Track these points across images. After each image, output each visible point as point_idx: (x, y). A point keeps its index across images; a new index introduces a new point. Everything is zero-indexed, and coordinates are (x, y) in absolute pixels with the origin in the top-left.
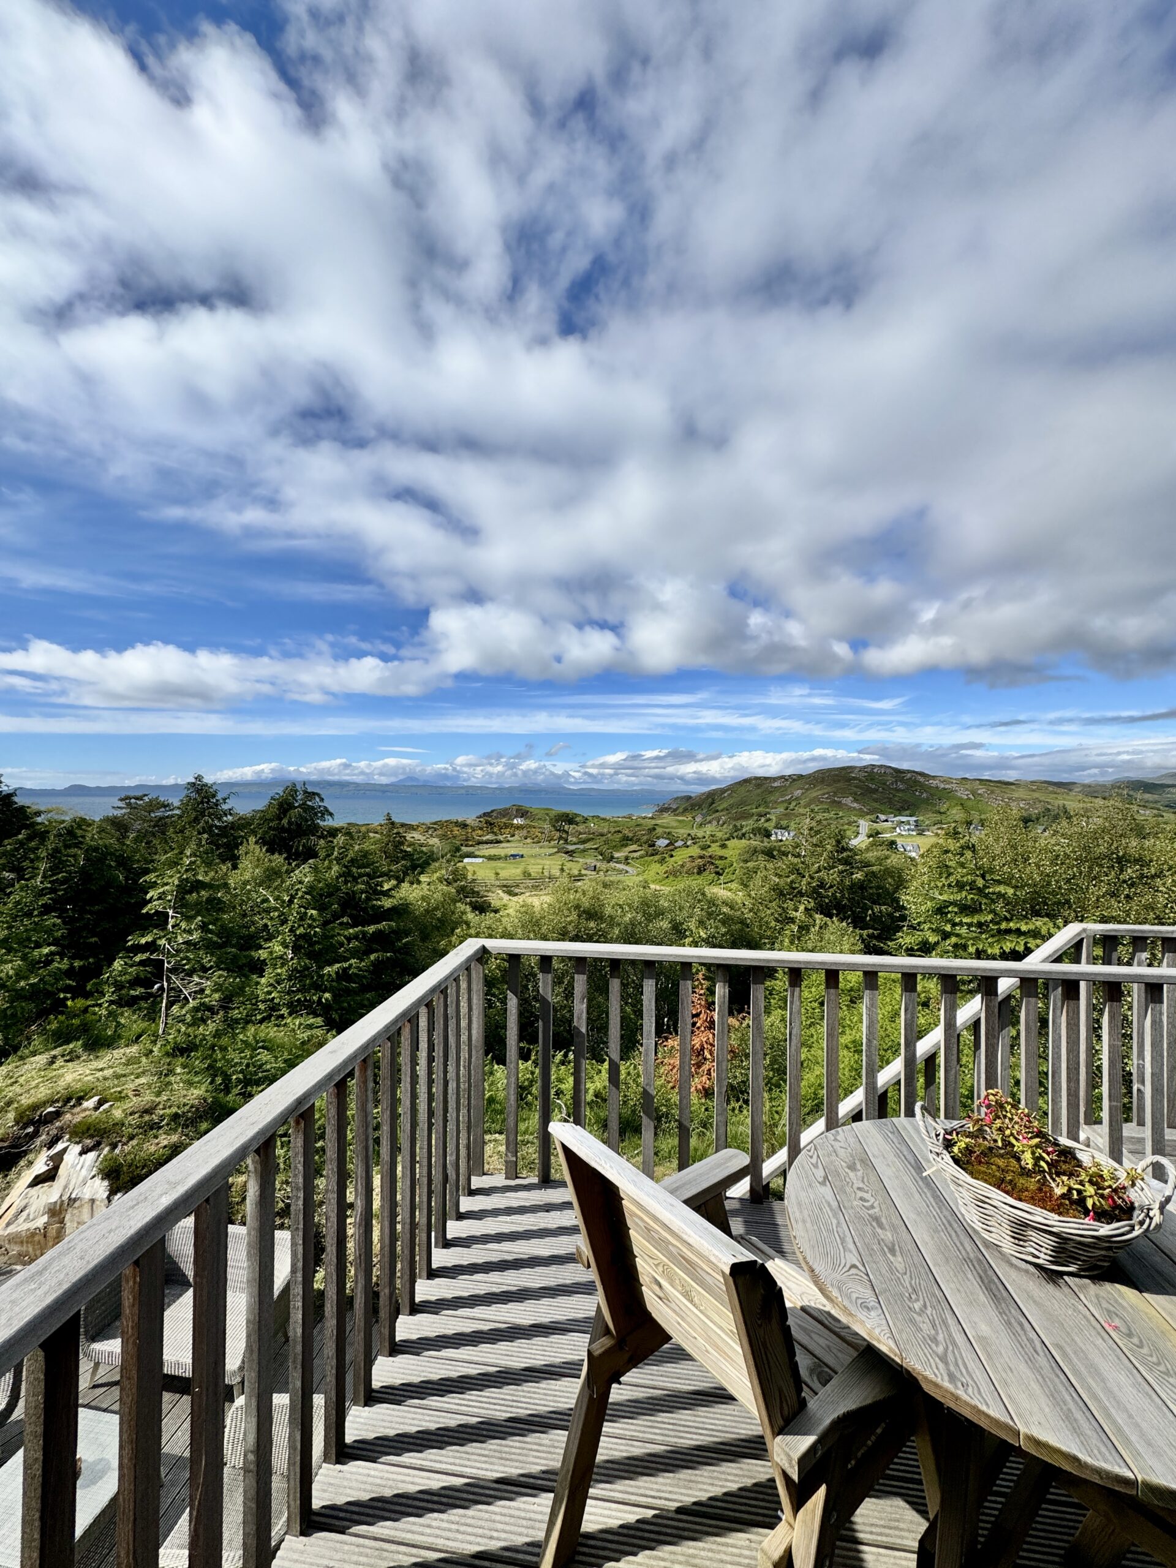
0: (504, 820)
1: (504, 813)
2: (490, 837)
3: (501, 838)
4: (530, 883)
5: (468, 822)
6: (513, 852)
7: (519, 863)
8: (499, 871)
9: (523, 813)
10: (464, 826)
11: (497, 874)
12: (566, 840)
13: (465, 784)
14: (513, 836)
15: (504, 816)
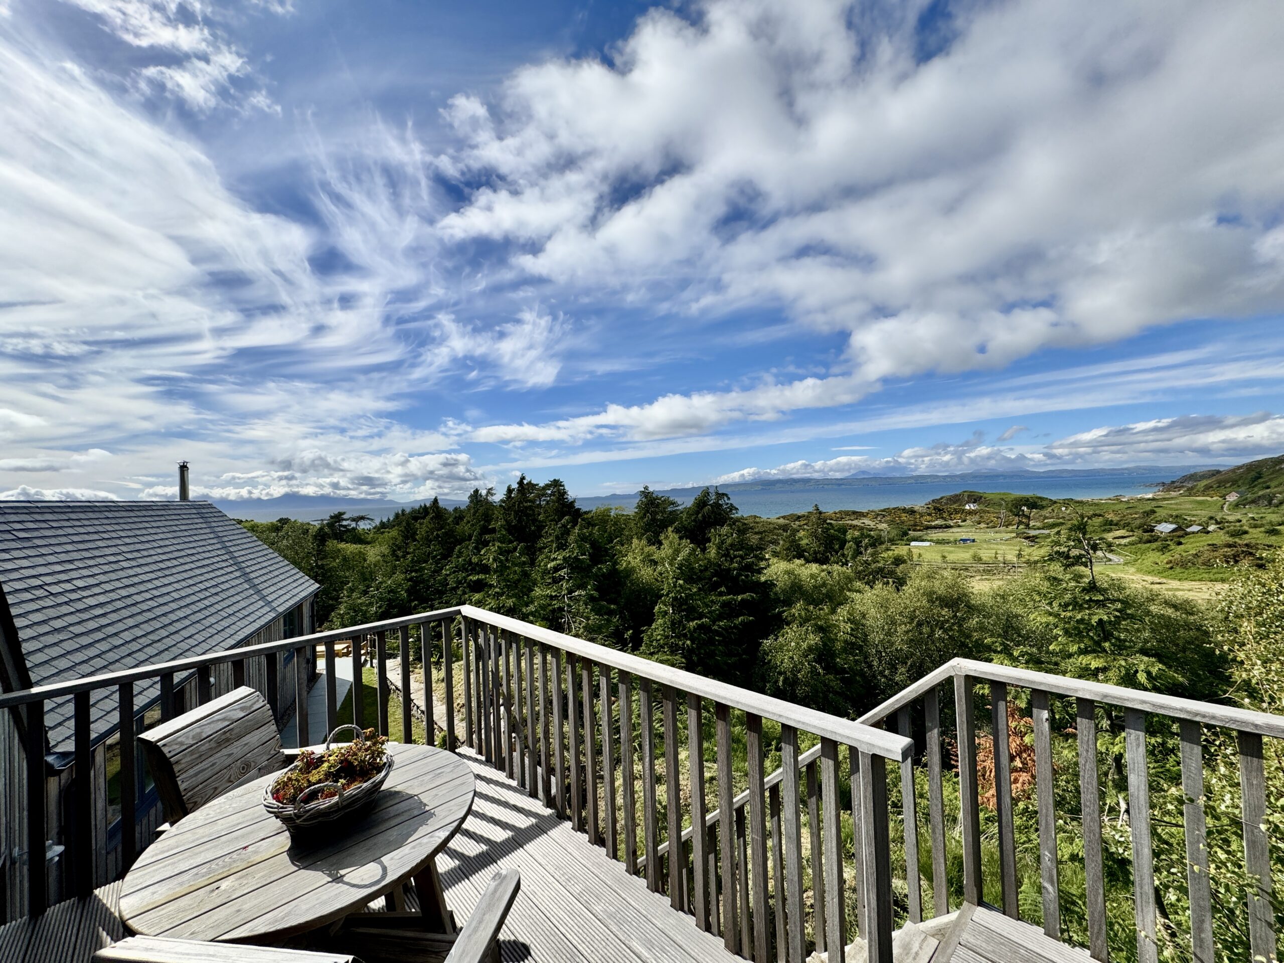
0: (955, 506)
1: (956, 499)
2: (939, 522)
3: (951, 523)
4: (981, 567)
5: (916, 508)
6: (964, 537)
7: (970, 547)
8: (946, 554)
9: (975, 498)
10: (912, 512)
11: (944, 557)
12: (1027, 526)
13: (914, 474)
14: (964, 521)
15: (955, 503)
